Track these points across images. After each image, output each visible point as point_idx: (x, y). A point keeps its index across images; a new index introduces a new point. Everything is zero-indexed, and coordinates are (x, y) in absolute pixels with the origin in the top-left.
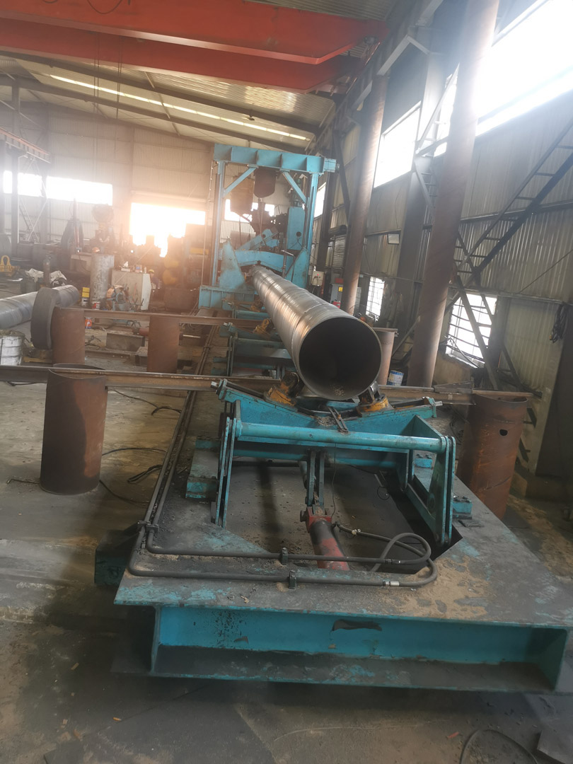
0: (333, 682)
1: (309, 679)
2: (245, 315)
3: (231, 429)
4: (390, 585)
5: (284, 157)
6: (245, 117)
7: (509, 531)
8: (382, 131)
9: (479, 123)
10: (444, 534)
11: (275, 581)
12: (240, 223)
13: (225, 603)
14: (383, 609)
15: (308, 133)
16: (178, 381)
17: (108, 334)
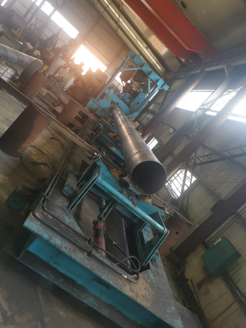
0: (82, 300)
1: (74, 294)
2: (105, 122)
3: (96, 178)
4: (123, 276)
5: (152, 72)
6: (145, 45)
7: (166, 275)
8: (192, 90)
9: (231, 115)
10: (144, 263)
11: (84, 251)
12: (120, 84)
13: (63, 249)
14: (118, 285)
15: (163, 68)
16: (78, 140)
17: (48, 92)
